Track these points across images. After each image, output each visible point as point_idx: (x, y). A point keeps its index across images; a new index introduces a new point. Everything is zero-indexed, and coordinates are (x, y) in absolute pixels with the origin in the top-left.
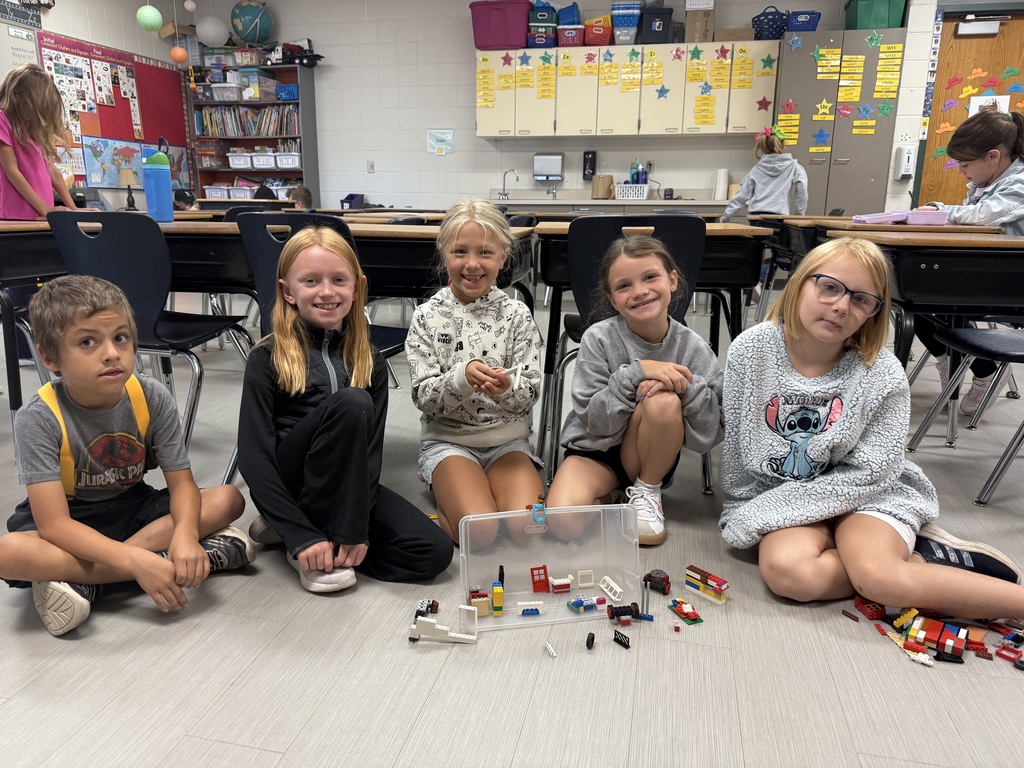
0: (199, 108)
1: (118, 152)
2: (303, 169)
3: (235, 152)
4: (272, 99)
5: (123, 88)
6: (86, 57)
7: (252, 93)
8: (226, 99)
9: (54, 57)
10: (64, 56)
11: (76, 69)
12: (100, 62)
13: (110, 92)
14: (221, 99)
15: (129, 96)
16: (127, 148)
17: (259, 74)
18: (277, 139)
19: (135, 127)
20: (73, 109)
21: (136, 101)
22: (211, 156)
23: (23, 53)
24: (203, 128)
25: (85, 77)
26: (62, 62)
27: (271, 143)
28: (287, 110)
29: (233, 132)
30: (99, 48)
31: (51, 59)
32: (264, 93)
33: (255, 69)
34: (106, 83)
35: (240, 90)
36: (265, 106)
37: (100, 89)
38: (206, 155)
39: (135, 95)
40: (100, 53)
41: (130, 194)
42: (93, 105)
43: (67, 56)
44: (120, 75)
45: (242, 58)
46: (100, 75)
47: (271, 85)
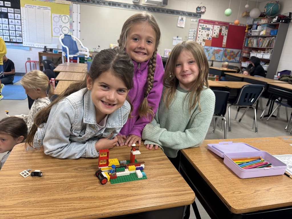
0: (248, 37)
1: (215, 50)
2: (270, 60)
3: (253, 52)
4: (268, 35)
5: (222, 32)
6: (213, 24)
7: (263, 33)
8: (255, 35)
9: (202, 25)
10: (205, 25)
11: (208, 28)
12: (217, 26)
13: (218, 34)
14: (253, 35)
15: (224, 35)
16: (218, 50)
17: (267, 26)
18: (265, 48)
19: (223, 44)
20: (204, 39)
21: (226, 36)
22: (246, 53)
23: (193, 25)
24: (248, 44)
25: (211, 30)
26: (205, 26)
27: (263, 50)
28: (272, 38)
29: (255, 46)
30: (217, 22)
31: (201, 26)
32: (266, 33)
33: (266, 25)
34: (217, 32)
35: (260, 32)
36: (266, 37)
37: (215, 33)
38: (244, 52)
39: (227, 34)
40: (218, 23)
41: (213, 62)
42: (211, 38)
43: (206, 25)
44: (223, 29)
45: (263, 21)
46: (216, 29)
47: (269, 30)
